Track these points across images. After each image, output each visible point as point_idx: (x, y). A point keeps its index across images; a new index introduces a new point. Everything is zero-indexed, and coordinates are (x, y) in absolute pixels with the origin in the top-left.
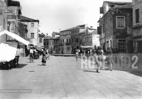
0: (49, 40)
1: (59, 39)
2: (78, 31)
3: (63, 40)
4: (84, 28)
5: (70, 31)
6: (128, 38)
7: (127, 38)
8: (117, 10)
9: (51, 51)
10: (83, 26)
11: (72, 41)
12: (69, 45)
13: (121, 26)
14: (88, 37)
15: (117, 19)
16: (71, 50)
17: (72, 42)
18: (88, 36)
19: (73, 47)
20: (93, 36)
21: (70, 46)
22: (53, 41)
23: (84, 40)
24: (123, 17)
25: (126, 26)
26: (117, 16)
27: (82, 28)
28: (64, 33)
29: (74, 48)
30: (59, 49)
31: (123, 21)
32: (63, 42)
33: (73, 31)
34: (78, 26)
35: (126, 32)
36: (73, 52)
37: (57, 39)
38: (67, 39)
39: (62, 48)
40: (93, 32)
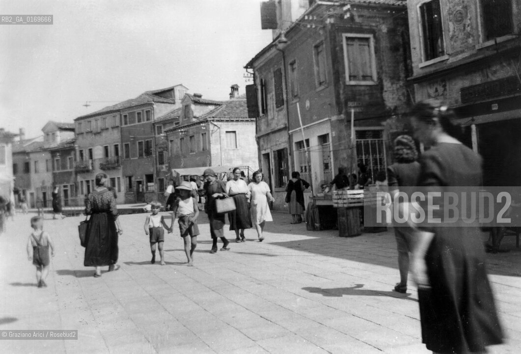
0: (32, 156)
1: (73, 149)
2: (148, 112)
3: (91, 151)
4: (169, 100)
5: (117, 114)
6: (389, 121)
7: (384, 123)
8: (345, 8)
9: (41, 196)
10: (165, 95)
11: (127, 152)
12: (114, 168)
13: (361, 74)
14: (191, 133)
15: (348, 45)
16: (123, 188)
17: (127, 156)
18: (192, 130)
19: (130, 178)
20: (211, 127)
21: (118, 174)
22: (48, 156)
23: (175, 146)
24: (367, 39)
25: (378, 73)
26: (345, 35)
27: (161, 100)
28: (93, 123)
29: (133, 179)
30: (75, 187)
31: (367, 53)
32: (91, 156)
33: (126, 113)
34: (147, 94)
35: (382, 97)
36: (131, 198)
37: (66, 151)
38: (106, 148)
39: (88, 182)
40: (212, 112)
